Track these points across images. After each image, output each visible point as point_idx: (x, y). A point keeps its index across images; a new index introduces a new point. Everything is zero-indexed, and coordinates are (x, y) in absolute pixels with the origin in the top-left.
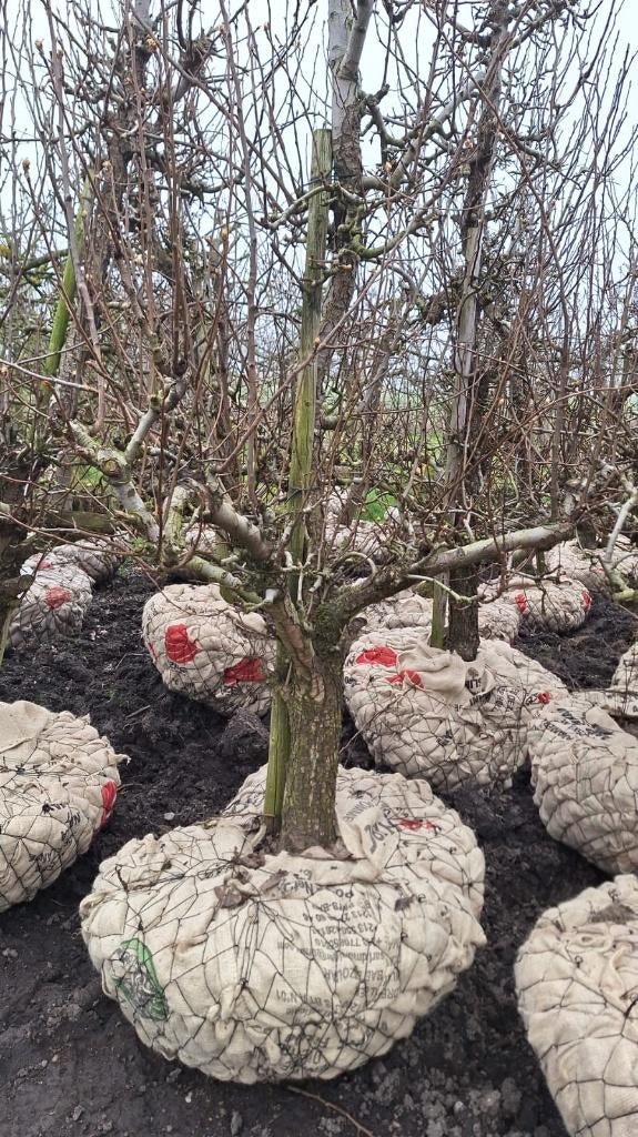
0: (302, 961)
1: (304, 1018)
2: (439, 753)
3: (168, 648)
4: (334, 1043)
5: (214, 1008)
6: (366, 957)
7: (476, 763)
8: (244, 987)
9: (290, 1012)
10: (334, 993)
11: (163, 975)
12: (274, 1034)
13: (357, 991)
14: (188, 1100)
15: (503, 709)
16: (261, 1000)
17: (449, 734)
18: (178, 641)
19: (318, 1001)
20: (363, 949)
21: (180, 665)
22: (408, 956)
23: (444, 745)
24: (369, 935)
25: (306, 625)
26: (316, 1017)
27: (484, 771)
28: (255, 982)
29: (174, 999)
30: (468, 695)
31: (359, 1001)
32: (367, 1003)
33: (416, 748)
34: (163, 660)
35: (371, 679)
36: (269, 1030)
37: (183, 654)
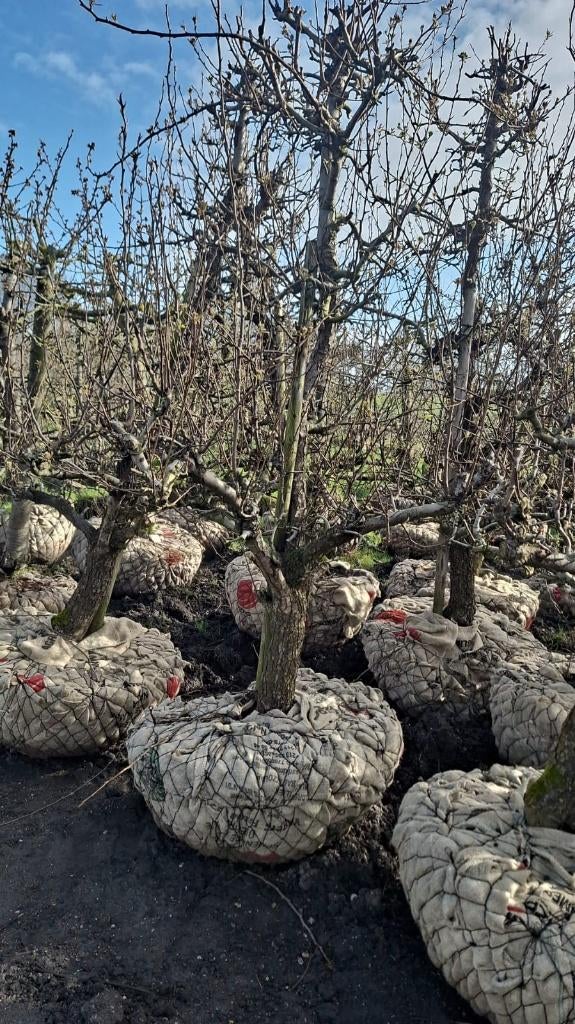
0: (245, 767)
1: (241, 802)
2: (429, 694)
3: (239, 597)
4: (262, 826)
5: (188, 790)
6: (287, 772)
7: (459, 706)
8: (207, 778)
9: (233, 796)
10: (261, 789)
11: (163, 768)
12: (224, 810)
13: (277, 791)
14: (181, 866)
15: (487, 665)
16: (216, 787)
17: (438, 679)
18: (245, 592)
19: (250, 791)
20: (286, 766)
21: (246, 610)
22: (315, 777)
23: (433, 687)
24: (292, 759)
25: (274, 558)
26: (249, 803)
27: (466, 712)
28: (214, 777)
29: (167, 784)
30: (458, 651)
31: (279, 798)
32: (284, 801)
33: (410, 688)
34: (235, 606)
35: (381, 632)
36: (220, 809)
37: (249, 602)
